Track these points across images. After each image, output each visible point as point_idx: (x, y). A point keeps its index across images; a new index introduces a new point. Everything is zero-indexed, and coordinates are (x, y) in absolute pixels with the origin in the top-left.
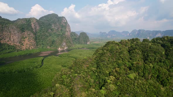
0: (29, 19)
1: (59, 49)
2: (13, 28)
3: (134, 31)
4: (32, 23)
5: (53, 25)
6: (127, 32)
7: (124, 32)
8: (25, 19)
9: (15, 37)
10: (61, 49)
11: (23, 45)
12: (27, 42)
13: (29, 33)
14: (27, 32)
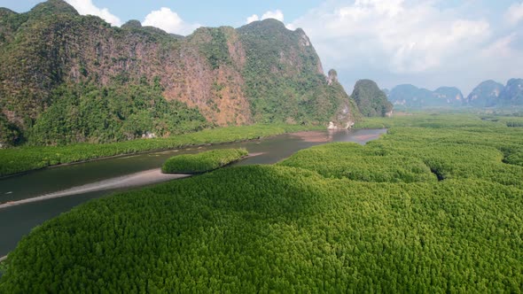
0: (219, 29)
1: (331, 126)
2: (190, 54)
3: (485, 87)
4: (229, 43)
5: (281, 54)
6: (455, 91)
7: (442, 90)
8: (209, 29)
9: (196, 84)
10: (336, 127)
11: (219, 111)
12: (228, 101)
13: (229, 74)
14: (224, 69)
